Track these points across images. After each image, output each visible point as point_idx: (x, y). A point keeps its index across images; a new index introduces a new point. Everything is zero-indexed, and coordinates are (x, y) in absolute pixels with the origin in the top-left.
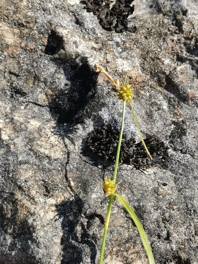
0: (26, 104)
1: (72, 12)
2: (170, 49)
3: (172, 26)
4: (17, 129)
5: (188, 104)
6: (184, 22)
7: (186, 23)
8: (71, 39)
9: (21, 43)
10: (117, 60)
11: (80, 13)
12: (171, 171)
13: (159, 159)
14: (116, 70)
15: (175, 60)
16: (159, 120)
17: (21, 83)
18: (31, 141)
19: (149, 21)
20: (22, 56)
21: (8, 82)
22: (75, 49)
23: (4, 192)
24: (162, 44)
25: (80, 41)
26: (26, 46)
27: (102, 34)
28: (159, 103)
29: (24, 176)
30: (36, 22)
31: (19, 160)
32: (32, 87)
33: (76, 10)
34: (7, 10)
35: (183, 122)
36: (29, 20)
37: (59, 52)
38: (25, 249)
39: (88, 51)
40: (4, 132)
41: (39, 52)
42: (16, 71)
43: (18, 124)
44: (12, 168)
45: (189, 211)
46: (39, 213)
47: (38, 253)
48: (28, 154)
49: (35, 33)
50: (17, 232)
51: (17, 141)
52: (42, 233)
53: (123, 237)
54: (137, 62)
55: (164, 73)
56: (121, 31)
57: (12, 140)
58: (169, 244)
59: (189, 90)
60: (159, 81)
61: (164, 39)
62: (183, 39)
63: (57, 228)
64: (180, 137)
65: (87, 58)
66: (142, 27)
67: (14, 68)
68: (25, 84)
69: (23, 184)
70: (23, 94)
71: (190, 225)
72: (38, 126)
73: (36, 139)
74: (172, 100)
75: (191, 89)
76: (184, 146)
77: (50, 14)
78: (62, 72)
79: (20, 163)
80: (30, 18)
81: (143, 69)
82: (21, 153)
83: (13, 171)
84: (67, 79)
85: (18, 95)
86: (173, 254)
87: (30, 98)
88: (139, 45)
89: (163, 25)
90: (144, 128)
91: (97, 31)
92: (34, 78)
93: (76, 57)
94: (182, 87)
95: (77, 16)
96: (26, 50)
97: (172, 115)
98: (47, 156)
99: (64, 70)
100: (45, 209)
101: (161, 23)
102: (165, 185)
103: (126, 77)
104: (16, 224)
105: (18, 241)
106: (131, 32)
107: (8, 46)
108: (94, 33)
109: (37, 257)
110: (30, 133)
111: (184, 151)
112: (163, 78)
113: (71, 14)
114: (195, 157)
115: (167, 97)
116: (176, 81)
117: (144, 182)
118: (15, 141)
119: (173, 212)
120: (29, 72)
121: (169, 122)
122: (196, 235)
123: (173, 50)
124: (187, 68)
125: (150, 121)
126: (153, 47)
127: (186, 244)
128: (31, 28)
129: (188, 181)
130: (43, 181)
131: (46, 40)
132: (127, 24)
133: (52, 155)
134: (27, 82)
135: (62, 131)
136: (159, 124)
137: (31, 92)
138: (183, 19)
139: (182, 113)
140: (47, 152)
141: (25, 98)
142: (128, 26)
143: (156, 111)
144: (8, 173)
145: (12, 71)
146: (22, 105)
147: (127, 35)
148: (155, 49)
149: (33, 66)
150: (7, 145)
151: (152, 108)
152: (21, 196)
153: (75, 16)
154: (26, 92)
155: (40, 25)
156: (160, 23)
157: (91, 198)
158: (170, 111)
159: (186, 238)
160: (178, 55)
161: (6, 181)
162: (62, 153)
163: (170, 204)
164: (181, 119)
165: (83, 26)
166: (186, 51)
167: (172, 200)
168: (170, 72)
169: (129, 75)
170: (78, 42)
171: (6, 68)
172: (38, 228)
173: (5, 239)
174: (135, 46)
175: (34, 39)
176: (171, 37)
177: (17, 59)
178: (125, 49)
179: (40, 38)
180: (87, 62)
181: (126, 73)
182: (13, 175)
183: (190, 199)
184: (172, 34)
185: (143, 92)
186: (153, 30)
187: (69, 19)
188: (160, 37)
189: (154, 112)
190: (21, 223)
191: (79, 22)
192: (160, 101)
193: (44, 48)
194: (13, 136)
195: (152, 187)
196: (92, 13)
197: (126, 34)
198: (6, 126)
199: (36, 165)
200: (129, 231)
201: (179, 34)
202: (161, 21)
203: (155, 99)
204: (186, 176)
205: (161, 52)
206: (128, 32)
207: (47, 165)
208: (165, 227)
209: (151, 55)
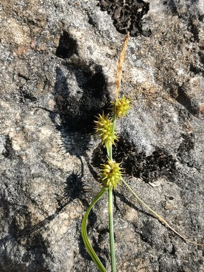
0: (36, 109)
1: (86, 10)
2: (185, 58)
3: (188, 32)
4: (29, 139)
5: (197, 117)
6: (200, 29)
7: (202, 31)
8: (85, 44)
9: (31, 43)
10: (132, 69)
11: (93, 12)
12: (178, 184)
13: (167, 171)
14: (131, 81)
15: (189, 70)
16: (169, 132)
17: (31, 87)
18: (43, 151)
19: (164, 24)
20: (32, 58)
21: (17, 86)
22: (89, 56)
23: (17, 204)
24: (176, 52)
25: (94, 47)
26: (36, 46)
27: (116, 38)
28: (170, 115)
29: (38, 190)
30: (47, 21)
31: (32, 173)
32: (42, 92)
33: (90, 8)
34: (17, 5)
35: (191, 135)
36: (40, 17)
37: (72, 57)
38: (39, 262)
39: (103, 59)
40: (16, 142)
41: (50, 54)
42: (26, 74)
43: (29, 134)
44: (24, 181)
45: (193, 227)
46: (53, 228)
47: (53, 267)
48: (40, 167)
49: (46, 33)
50: (30, 244)
51: (29, 152)
52: (56, 248)
53: (133, 253)
54: (152, 71)
55: (177, 85)
56: (136, 35)
57: (24, 151)
58: (174, 260)
59: (200, 104)
60: (172, 93)
61: (179, 47)
62: (198, 48)
63: (69, 241)
64: (188, 150)
65: (101, 66)
66: (157, 30)
67: (24, 71)
68: (35, 88)
69: (37, 198)
70: (33, 99)
71: (194, 240)
72: (49, 135)
73: (48, 150)
74: (183, 112)
75: (202, 102)
76: (191, 160)
77: (63, 12)
78: (75, 78)
79: (33, 176)
80: (41, 16)
81: (157, 79)
82: (33, 165)
83: (26, 184)
84: (80, 86)
85: (27, 100)
86: (178, 269)
87: (40, 103)
88: (153, 52)
89: (178, 31)
90: (154, 142)
91: (112, 35)
92: (45, 82)
93: (90, 65)
94: (193, 100)
95: (91, 15)
96: (36, 51)
97: (181, 127)
98: (59, 169)
99: (77, 77)
100: (58, 224)
101: (177, 27)
102: (171, 198)
103: (140, 89)
104: (30, 237)
105: (32, 254)
106: (146, 36)
107: (17, 46)
108: (109, 37)
109: (52, 270)
110: (42, 143)
111: (191, 165)
112: (175, 90)
113: (84, 12)
114: (201, 171)
115: (178, 109)
116: (189, 93)
117: (152, 196)
118: (27, 152)
119: (178, 227)
120: (40, 76)
121: (178, 135)
122: (198, 249)
123: (187, 60)
124: (200, 80)
125: (160, 133)
126: (167, 55)
127: (190, 258)
128: (42, 27)
129: (193, 196)
130: (56, 194)
131: (58, 42)
132: (142, 26)
133: (65, 167)
134: (38, 86)
135: (73, 141)
136: (169, 136)
137: (41, 97)
138: (199, 26)
139: (191, 126)
140: (59, 164)
141: (35, 103)
142: (143, 29)
143: (167, 123)
144: (21, 187)
145: (21, 73)
146: (31, 110)
147: (141, 40)
148: (170, 58)
149: (43, 70)
150: (19, 156)
151: (163, 120)
152: (35, 210)
153: (88, 15)
154: (36, 97)
155: (51, 24)
156: (175, 27)
157: (103, 213)
158: (180, 123)
159: (190, 252)
160: (192, 66)
161: (19, 194)
162: (73, 165)
163: (176, 218)
164: (190, 132)
165: (97, 27)
166: (200, 61)
167: (178, 215)
168: (183, 83)
169: (143, 86)
170: (92, 47)
171: (14, 69)
172: (52, 243)
173: (18, 250)
174: (150, 53)
175: (45, 40)
176: (187, 45)
177: (27, 61)
178: (139, 57)
179: (52, 39)
180: (102, 71)
181: (140, 84)
182: (26, 189)
183: (195, 215)
184: (187, 41)
185: (155, 104)
186: (168, 36)
187: (82, 18)
188: (175, 44)
189: (165, 124)
190: (35, 236)
191: (92, 22)
192: (171, 113)
193: (55, 50)
194: (24, 146)
195: (159, 201)
196: (106, 12)
197: (140, 38)
198: (17, 135)
199: (48, 178)
200: (138, 247)
201: (194, 42)
202: (176, 25)
203: (166, 110)
204: (192, 191)
205: (175, 61)
206: (143, 36)
207: (60, 178)
208: (171, 242)
209: (165, 65)
